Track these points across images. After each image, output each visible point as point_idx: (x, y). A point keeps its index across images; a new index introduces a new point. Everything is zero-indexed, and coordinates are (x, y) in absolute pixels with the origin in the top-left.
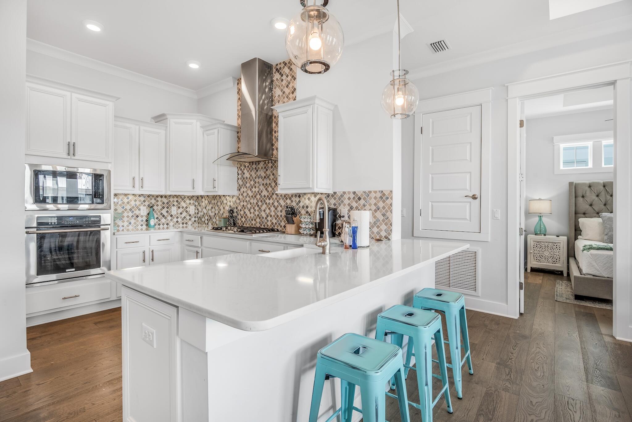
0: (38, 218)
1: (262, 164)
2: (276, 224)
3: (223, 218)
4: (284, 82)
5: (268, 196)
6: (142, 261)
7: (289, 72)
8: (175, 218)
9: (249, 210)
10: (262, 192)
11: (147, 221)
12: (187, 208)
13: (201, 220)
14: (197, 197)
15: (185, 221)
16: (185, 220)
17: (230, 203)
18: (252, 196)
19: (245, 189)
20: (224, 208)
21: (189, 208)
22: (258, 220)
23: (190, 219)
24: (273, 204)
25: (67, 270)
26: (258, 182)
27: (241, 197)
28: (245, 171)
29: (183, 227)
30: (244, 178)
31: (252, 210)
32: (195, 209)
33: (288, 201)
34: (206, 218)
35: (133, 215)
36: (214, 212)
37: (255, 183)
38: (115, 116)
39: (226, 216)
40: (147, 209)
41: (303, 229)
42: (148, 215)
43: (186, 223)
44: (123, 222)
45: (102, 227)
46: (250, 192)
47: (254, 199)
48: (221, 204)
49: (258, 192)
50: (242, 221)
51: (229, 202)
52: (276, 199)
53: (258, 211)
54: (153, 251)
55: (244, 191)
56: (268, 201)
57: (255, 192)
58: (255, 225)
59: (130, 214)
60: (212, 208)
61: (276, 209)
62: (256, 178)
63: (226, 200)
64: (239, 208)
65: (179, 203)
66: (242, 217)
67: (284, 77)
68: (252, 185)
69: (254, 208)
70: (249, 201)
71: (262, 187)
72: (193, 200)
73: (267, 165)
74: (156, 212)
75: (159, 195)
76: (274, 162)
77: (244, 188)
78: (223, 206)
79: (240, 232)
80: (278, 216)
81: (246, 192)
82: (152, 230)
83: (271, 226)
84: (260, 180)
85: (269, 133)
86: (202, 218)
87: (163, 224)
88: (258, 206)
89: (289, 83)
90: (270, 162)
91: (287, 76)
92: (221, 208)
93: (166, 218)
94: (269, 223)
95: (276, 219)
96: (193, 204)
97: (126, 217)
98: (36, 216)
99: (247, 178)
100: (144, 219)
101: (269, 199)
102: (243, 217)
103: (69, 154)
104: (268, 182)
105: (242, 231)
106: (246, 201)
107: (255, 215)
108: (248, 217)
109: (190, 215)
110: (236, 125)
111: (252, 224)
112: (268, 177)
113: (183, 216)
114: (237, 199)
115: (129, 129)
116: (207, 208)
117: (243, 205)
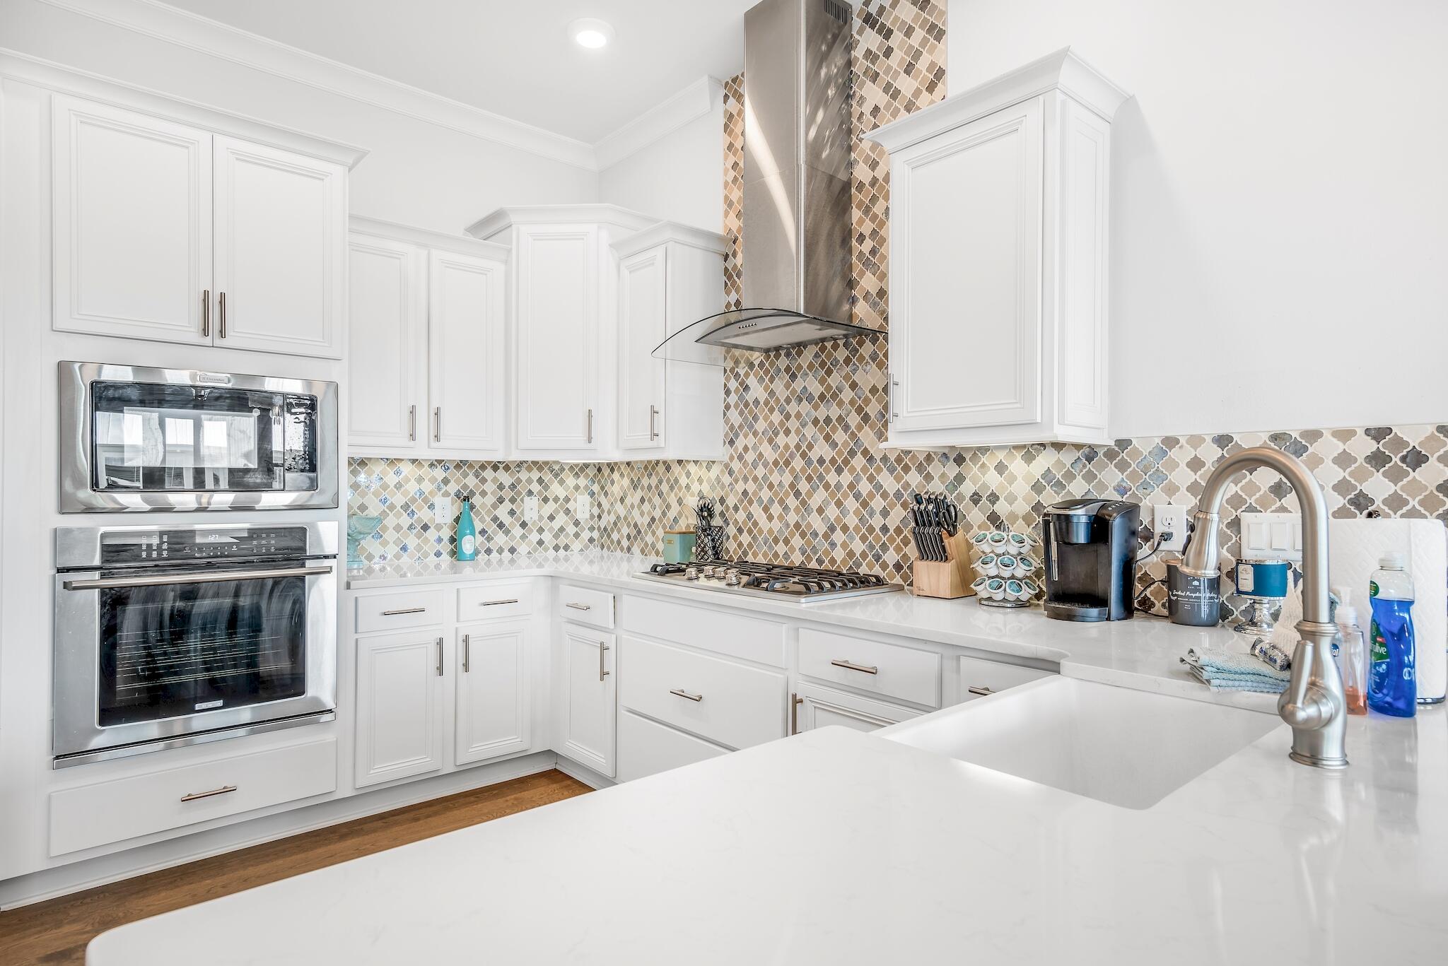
0: (104, 536)
1: (810, 354)
2: (864, 555)
3: (680, 533)
4: (898, 55)
5: (833, 461)
6: (436, 672)
7: (917, 16)
8: (535, 531)
9: (766, 509)
10: (810, 447)
11: (453, 540)
12: (567, 500)
13: (609, 536)
14: (597, 467)
15: (562, 541)
16: (562, 536)
17: (701, 484)
18: (776, 463)
19: (751, 441)
20: (680, 502)
21: (575, 500)
22: (797, 541)
23: (577, 535)
24: (851, 486)
25: (198, 706)
26: (798, 415)
27: (736, 465)
28: (752, 381)
29: (556, 560)
30: (747, 405)
31: (776, 509)
32: (591, 503)
33: (914, 478)
34: (625, 531)
35: (412, 525)
36: (649, 513)
37: (788, 417)
38: (351, 217)
39: (688, 526)
40: (452, 505)
41: (987, 582)
42: (457, 524)
43: (566, 548)
44: (385, 544)
45: (309, 564)
46: (766, 449)
47: (781, 472)
48: (672, 488)
49: (798, 447)
50: (740, 545)
51: (696, 483)
52: (864, 469)
53: (797, 510)
54: (466, 640)
55: (746, 446)
56: (832, 478)
57: (787, 447)
58: (786, 559)
59: (405, 521)
60: (642, 500)
61: (865, 504)
62: (788, 401)
63: (688, 474)
64: (731, 501)
65: (546, 488)
66: (740, 531)
67: (897, 38)
68: (776, 424)
69: (781, 502)
70: (765, 478)
71: (810, 431)
72: (587, 476)
73: (829, 356)
74: (478, 513)
75: (489, 463)
76: (854, 343)
77: (746, 436)
78: (676, 496)
79: (747, 585)
80: (871, 529)
81: (755, 448)
82: (468, 569)
83: (844, 561)
84: (805, 407)
85: (838, 240)
86: (613, 531)
87: (500, 551)
88: (797, 494)
89: (917, 55)
90: (841, 345)
91: (909, 32)
92: (672, 499)
93: (507, 532)
94: (839, 554)
95: (863, 539)
96: (586, 487)
97: (391, 529)
98: (103, 529)
99: (756, 402)
100: (446, 534)
101: (839, 471)
102: (745, 531)
103: (205, 332)
104: (834, 412)
105: (756, 584)
106: (755, 479)
107: (788, 525)
108: (761, 531)
109: (577, 523)
110: (720, 231)
111: (776, 555)
112: (834, 396)
113: (556, 524)
114: (722, 471)
115: (400, 259)
116: (628, 501)
117: (745, 493)
